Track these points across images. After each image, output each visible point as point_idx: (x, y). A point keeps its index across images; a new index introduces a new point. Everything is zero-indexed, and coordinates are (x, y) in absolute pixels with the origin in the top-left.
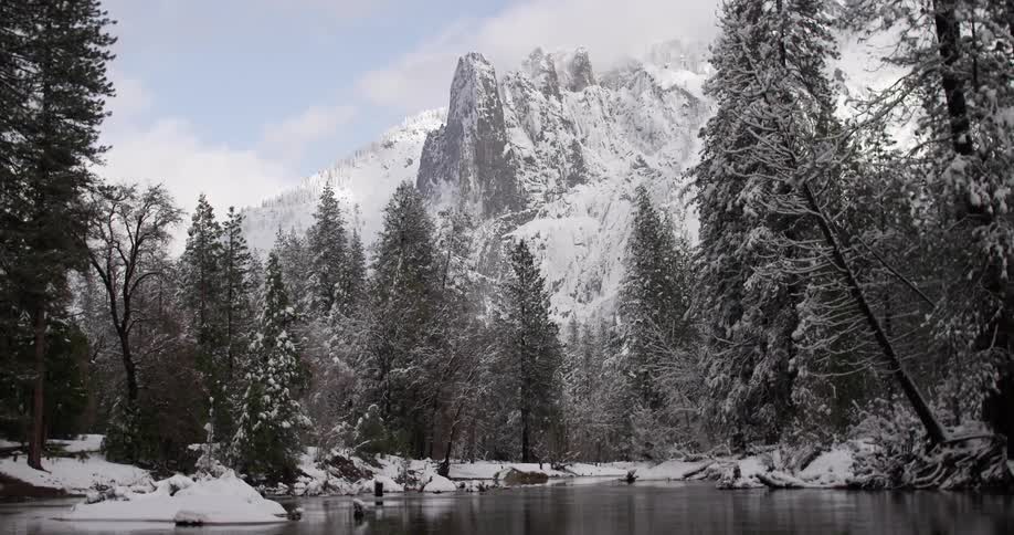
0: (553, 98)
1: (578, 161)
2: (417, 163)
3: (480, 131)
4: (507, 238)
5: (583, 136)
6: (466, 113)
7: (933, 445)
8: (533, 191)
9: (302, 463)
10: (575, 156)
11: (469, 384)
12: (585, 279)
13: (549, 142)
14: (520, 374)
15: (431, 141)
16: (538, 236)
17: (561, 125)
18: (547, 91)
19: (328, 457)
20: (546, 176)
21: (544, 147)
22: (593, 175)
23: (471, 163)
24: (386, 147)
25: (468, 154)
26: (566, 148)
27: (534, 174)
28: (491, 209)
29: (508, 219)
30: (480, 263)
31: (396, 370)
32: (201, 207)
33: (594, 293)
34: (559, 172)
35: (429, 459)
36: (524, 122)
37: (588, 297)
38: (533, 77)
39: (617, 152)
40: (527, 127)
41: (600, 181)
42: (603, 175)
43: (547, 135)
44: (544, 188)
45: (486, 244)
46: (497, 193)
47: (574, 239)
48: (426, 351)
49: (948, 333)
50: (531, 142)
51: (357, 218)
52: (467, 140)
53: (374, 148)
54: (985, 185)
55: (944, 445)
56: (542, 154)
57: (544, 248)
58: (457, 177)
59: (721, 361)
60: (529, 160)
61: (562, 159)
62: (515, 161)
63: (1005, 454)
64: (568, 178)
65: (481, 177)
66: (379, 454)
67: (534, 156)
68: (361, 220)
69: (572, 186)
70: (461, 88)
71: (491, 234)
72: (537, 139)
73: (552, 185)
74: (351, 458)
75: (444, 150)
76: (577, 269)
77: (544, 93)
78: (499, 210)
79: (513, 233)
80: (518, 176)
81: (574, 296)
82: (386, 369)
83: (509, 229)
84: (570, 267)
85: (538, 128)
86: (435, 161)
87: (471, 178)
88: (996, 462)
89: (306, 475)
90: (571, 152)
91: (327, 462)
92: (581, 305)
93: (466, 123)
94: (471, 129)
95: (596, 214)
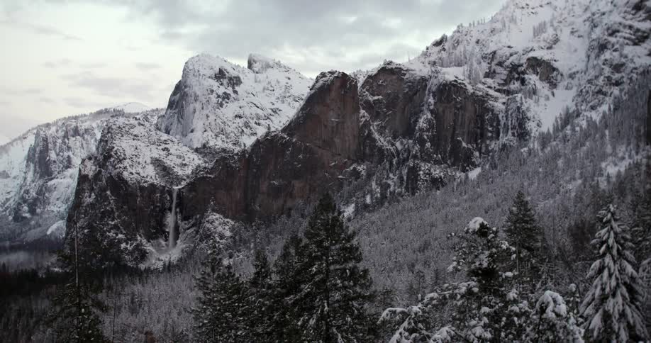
0: (66, 140)
1: (69, 162)
3: (41, 152)
4: (46, 185)
8: (55, 171)
16: (54, 184)
20: (59, 166)
21: (60, 157)
22: (72, 165)
27: (55, 166)
29: (47, 179)
30: (37, 192)
34: (63, 165)
36: (54, 149)
45: (39, 187)
46: (44, 172)
47: (65, 185)
50: (56, 156)
56: (59, 160)
57: (56, 188)
61: (64, 161)
62: (50, 162)
64: (66, 167)
65: (40, 167)
67: (56, 160)
71: (41, 184)
73: (60, 169)
78: (44, 177)
80: (51, 166)
81: (63, 202)
83: (46, 182)
84: (63, 194)
85: (58, 151)
90: (67, 159)
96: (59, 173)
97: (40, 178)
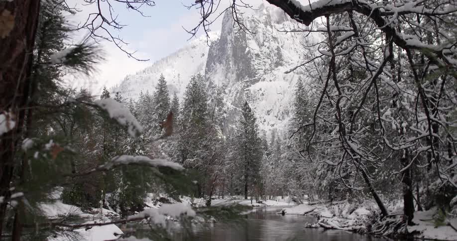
0: (269, 27)
1: (280, 56)
2: (206, 56)
3: (235, 42)
4: (247, 90)
5: (282, 45)
6: (229, 33)
7: (384, 216)
8: (259, 69)
9: (146, 201)
10: (278, 53)
11: (220, 166)
12: (282, 109)
13: (266, 47)
14: (244, 160)
15: (213, 46)
16: (261, 90)
17: (272, 39)
18: (266, 24)
19: (158, 198)
20: (265, 62)
21: (264, 49)
22: (286, 62)
23: (231, 56)
24: (192, 48)
25: (230, 52)
26: (274, 49)
27: (259, 61)
28: (240, 77)
29: (248, 82)
30: (235, 101)
31: (189, 160)
32: (104, 92)
33: (286, 116)
34: (271, 61)
35: (202, 198)
36: (255, 38)
37: (283, 118)
38: (260, 17)
39: (297, 52)
40: (256, 40)
41: (289, 65)
42: (291, 62)
43: (266, 44)
44: (264, 68)
45: (237, 93)
46: (243, 70)
47: (277, 91)
48: (202, 152)
49: (382, 178)
50: (258, 47)
51: (179, 80)
52: (230, 46)
53: (187, 49)
54: (399, 121)
55: (387, 217)
56: (263, 52)
57: (263, 95)
58: (225, 62)
59: (323, 164)
60: (257, 55)
61: (272, 55)
62: (251, 56)
63: (407, 223)
64: (275, 63)
65: (235, 63)
66: (180, 196)
67: (260, 53)
68: (181, 81)
69: (277, 67)
70: (227, 21)
71: (240, 88)
72: (261, 45)
73: (267, 67)
74: (168, 198)
75: (218, 50)
76: (278, 104)
77: (264, 24)
78: (243, 78)
79: (250, 88)
80: (252, 62)
81: (277, 117)
82: (185, 158)
83: (248, 86)
84: (275, 104)
85: (262, 41)
86: (214, 55)
87: (231, 63)
88: (404, 226)
89: (148, 206)
90: (276, 51)
91: (157, 200)
92: (280, 121)
93: (229, 38)
94: (231, 40)
95: (287, 80)
96: (265, 73)
97: (238, 80)
